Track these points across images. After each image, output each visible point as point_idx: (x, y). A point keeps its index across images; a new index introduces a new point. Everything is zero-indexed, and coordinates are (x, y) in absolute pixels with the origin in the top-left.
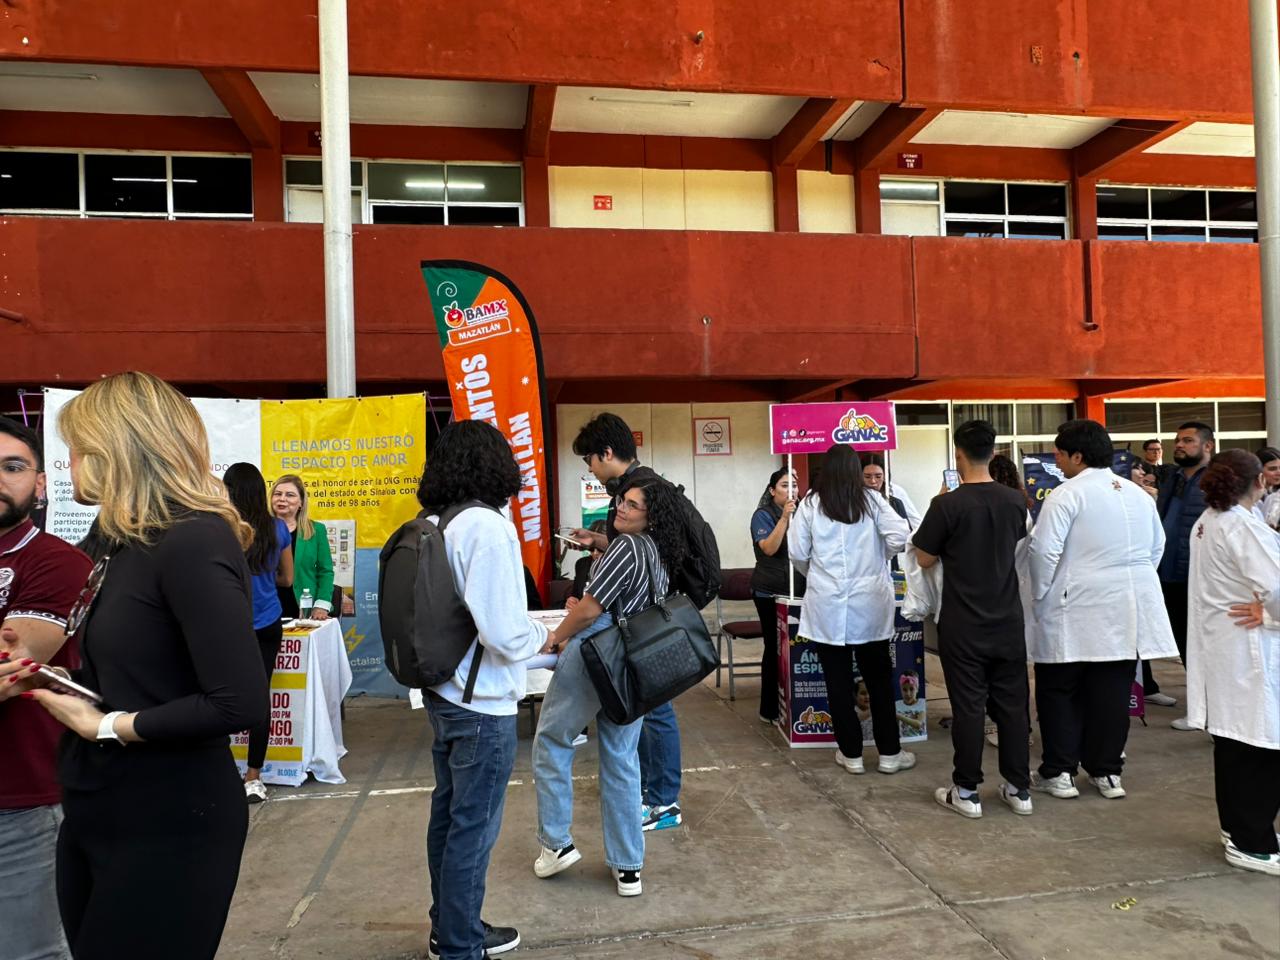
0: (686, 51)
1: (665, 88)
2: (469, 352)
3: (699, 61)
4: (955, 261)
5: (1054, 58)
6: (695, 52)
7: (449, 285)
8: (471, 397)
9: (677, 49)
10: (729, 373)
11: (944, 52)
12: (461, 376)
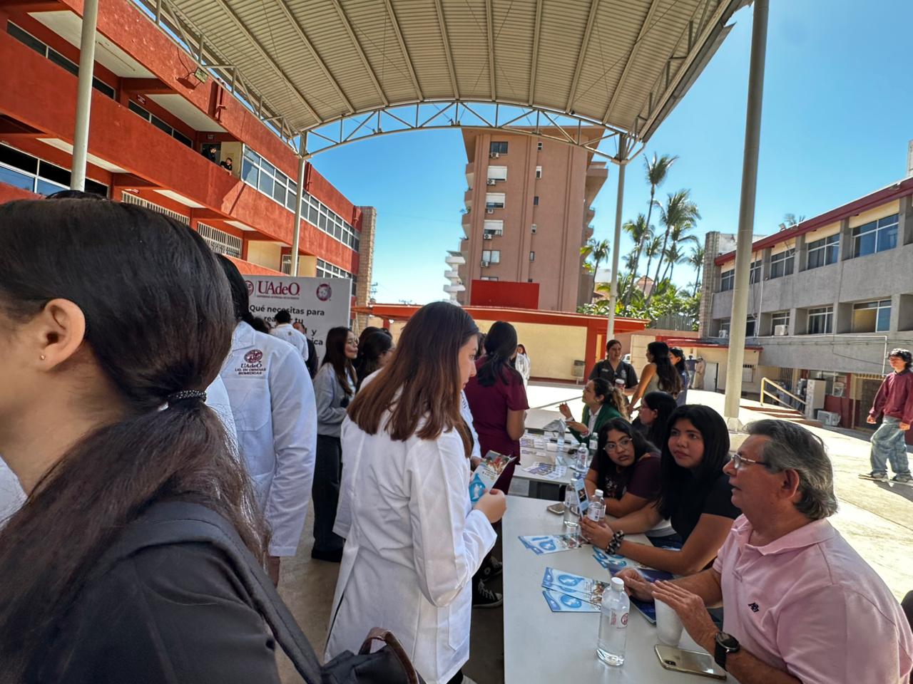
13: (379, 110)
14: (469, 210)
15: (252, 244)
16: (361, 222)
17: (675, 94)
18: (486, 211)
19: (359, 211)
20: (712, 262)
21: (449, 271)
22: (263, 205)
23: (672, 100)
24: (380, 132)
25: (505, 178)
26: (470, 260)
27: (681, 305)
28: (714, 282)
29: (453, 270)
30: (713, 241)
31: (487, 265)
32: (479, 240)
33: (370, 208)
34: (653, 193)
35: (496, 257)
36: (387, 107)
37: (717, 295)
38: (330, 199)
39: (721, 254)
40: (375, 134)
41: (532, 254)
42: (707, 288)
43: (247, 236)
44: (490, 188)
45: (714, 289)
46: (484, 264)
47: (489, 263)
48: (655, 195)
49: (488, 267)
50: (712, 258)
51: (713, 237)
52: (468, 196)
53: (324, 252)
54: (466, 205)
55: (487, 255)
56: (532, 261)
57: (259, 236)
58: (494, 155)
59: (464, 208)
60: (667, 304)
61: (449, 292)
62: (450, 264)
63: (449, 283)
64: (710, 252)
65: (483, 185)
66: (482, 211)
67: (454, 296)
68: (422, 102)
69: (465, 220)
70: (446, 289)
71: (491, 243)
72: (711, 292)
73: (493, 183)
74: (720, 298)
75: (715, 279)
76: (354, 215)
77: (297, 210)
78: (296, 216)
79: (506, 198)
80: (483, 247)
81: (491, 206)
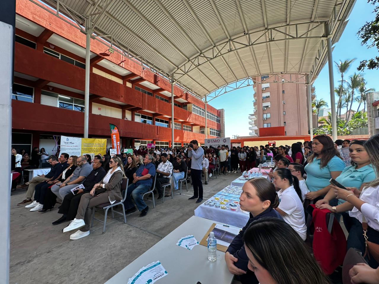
0: (121, 97)
1: (118, 101)
2: (114, 134)
3: (122, 99)
4: (146, 126)
5: (155, 107)
6: (122, 98)
7: (112, 127)
8: (114, 139)
9: (120, 97)
10: (124, 136)
11: (146, 104)
12: (113, 137)
13: (225, 86)
14: (256, 100)
15: (194, 127)
16: (220, 114)
17: (323, 63)
18: (263, 100)
19: (219, 111)
20: (371, 105)
21: (250, 122)
22: (197, 117)
23: (322, 65)
24: (226, 92)
25: (269, 86)
26: (259, 118)
27: (366, 123)
28: (374, 113)
29: (252, 121)
30: (370, 96)
31: (265, 119)
32: (261, 111)
33: (222, 109)
34: (342, 77)
35: (269, 115)
36: (227, 85)
37: (376, 119)
38: (211, 110)
39: (376, 101)
40: (225, 93)
41: (284, 112)
42: (370, 116)
43: (193, 125)
44: (263, 91)
45: (374, 116)
46: (264, 119)
47: (266, 118)
48: (343, 77)
49: (266, 120)
50: (370, 103)
51: (370, 95)
52: (255, 95)
53: (211, 126)
54: (255, 99)
55: (265, 116)
56: (284, 115)
57: (195, 125)
58: (264, 79)
59: (254, 100)
60: (357, 123)
61: (251, 130)
62: (251, 119)
63: (251, 126)
64: (369, 101)
65: (260, 91)
66: (261, 100)
67: (254, 131)
68: (237, 81)
69: (255, 104)
70: (250, 129)
71: (266, 111)
72: (373, 118)
73: (264, 89)
74: (378, 119)
75: (374, 112)
76: (218, 113)
77: (205, 117)
78: (205, 118)
79: (270, 94)
80: (263, 113)
81: (265, 98)
